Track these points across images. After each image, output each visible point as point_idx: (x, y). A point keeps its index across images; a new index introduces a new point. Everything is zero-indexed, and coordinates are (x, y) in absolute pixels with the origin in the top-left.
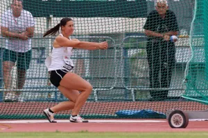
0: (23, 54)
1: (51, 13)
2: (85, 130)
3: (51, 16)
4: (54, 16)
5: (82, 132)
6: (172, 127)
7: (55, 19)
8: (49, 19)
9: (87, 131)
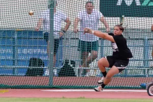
0: (90, 42)
1: (123, 14)
2: (83, 97)
3: (123, 16)
4: (125, 16)
5: (81, 98)
6: (150, 95)
7: (126, 18)
8: (122, 18)
9: (84, 98)
